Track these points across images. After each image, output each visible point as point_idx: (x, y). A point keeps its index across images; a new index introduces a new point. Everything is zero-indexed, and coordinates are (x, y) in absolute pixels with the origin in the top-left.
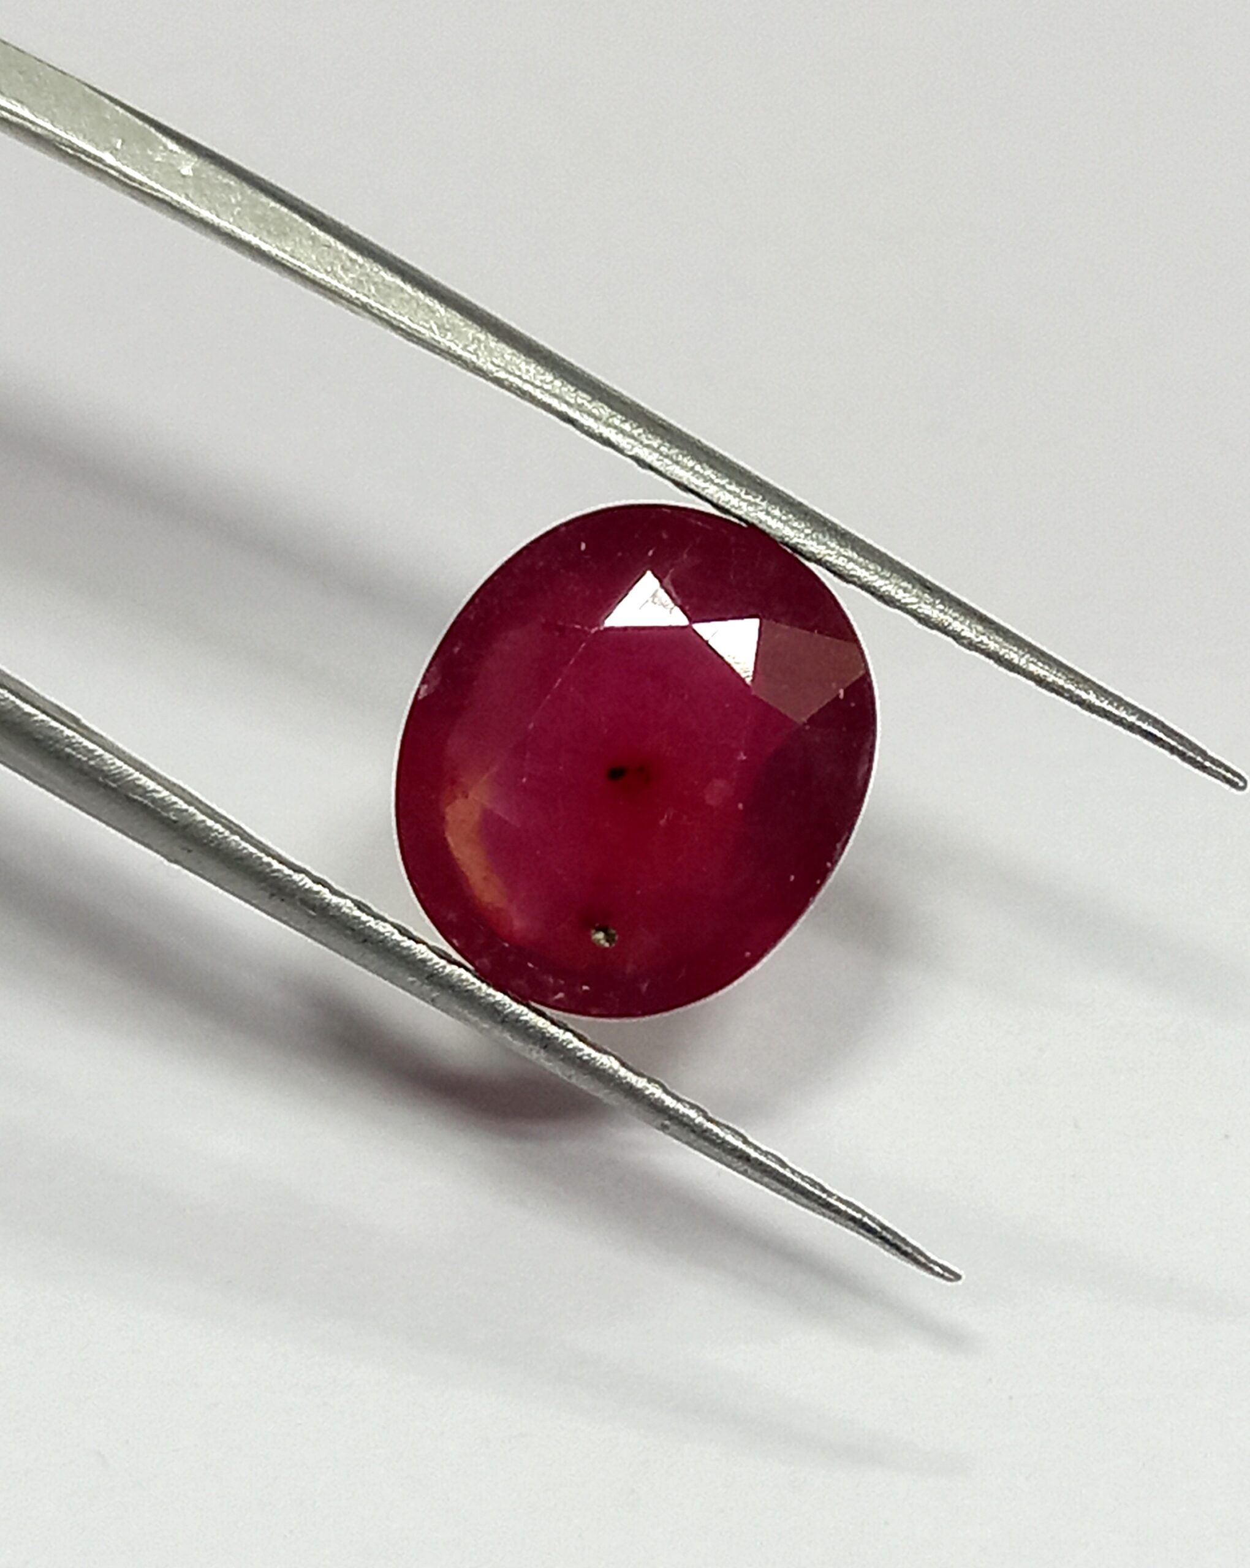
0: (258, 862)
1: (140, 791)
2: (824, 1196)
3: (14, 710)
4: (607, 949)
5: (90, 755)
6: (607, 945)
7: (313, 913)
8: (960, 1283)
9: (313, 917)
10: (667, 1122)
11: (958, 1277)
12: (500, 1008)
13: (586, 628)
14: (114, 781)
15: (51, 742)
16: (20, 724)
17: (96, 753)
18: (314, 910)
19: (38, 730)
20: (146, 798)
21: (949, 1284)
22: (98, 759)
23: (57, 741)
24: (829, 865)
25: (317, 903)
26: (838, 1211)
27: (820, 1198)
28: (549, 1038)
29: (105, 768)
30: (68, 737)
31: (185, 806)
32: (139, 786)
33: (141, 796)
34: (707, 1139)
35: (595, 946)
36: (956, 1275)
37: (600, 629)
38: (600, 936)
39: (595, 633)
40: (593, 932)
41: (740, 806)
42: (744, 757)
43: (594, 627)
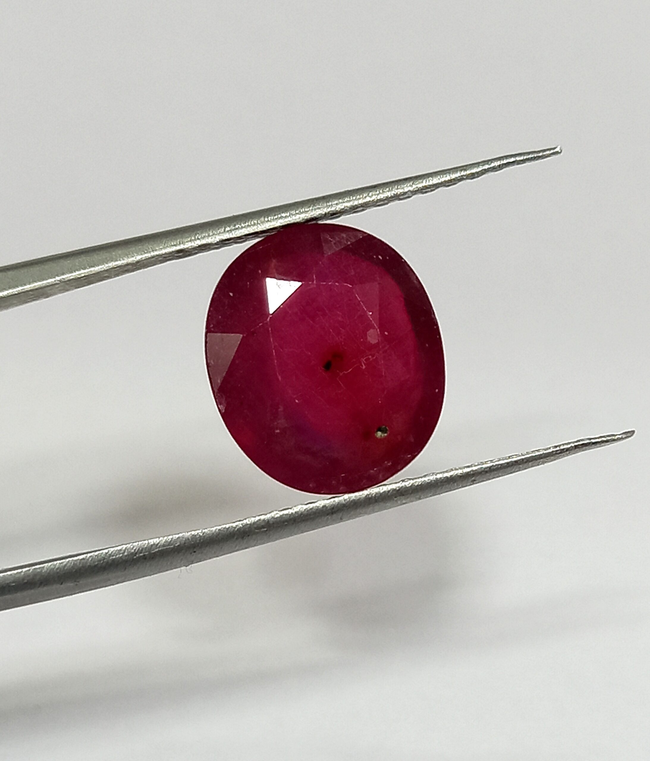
0: (226, 530)
1: (154, 546)
2: (558, 448)
3: (75, 563)
4: (387, 436)
5: (122, 552)
6: (386, 435)
7: (265, 529)
8: (635, 433)
9: (267, 530)
10: (473, 479)
11: (633, 432)
12: (370, 496)
13: (265, 322)
14: (141, 553)
15: (102, 562)
16: (83, 567)
17: (124, 548)
18: (264, 528)
19: (92, 562)
20: (159, 547)
21: (632, 437)
22: (126, 551)
23: (104, 559)
24: (435, 327)
25: (263, 524)
26: (568, 449)
27: (557, 451)
28: (399, 490)
29: (133, 551)
30: (106, 553)
31: (177, 536)
32: (152, 545)
33: (156, 549)
34: (494, 470)
35: (381, 440)
36: (632, 433)
37: (271, 316)
38: (379, 434)
39: (270, 320)
40: (376, 434)
41: (386, 333)
42: (371, 313)
43: (267, 318)
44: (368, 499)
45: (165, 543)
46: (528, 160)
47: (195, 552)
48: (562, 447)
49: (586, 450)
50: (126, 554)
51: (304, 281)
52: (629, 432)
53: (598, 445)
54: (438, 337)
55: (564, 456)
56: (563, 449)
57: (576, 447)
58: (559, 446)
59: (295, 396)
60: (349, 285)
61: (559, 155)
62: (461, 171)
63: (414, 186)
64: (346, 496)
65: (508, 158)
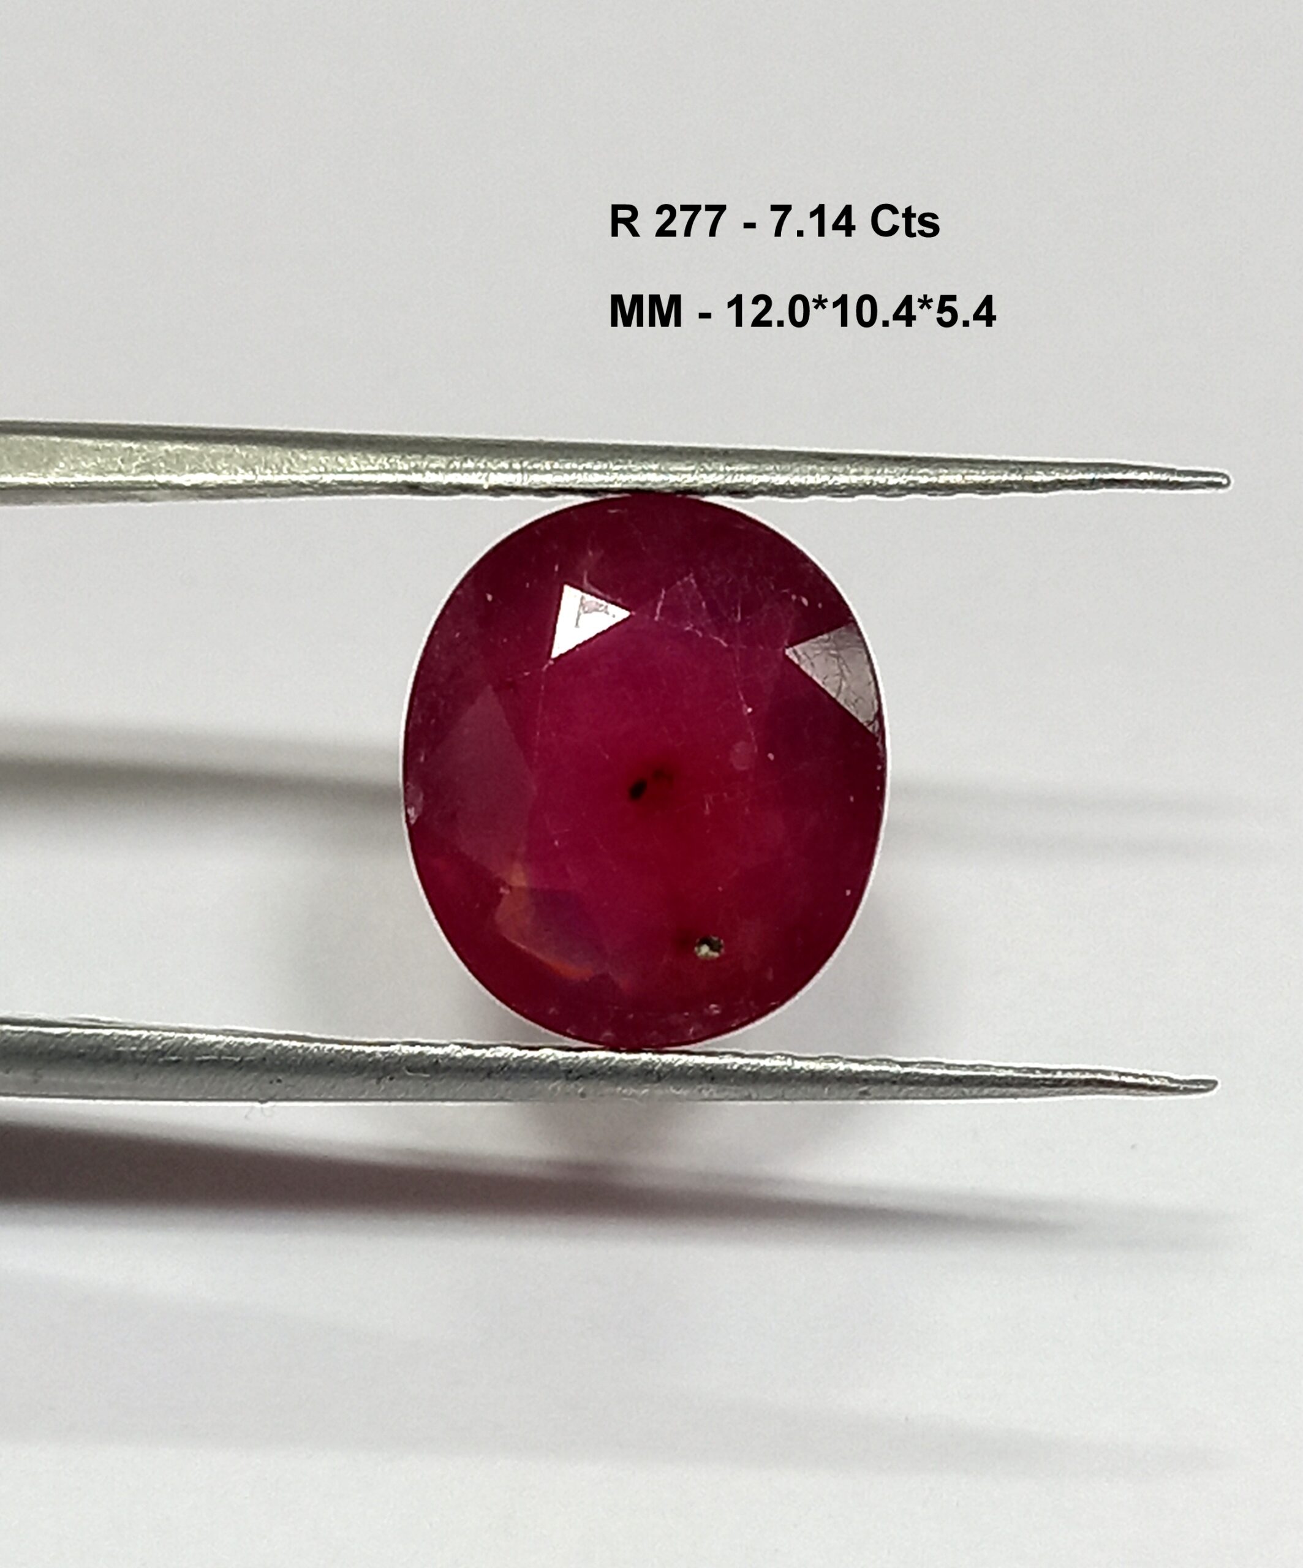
0: (349, 1056)
1: (203, 1049)
2: (1049, 1076)
4: (719, 958)
5: (137, 1042)
6: (716, 955)
7: (428, 1075)
8: (1219, 1087)
10: (864, 1088)
11: (1214, 1083)
12: (651, 1067)
13: (538, 671)
14: (173, 1054)
17: (144, 1037)
18: (427, 1072)
20: (211, 1054)
21: (1209, 1094)
22: (148, 1043)
24: (879, 767)
25: (425, 1064)
27: (1045, 1079)
28: (710, 1071)
29: (160, 1046)
30: (107, 1037)
31: (253, 1040)
32: (199, 1046)
33: (205, 1055)
34: (911, 1083)
35: (707, 961)
36: (1211, 1085)
37: (551, 662)
38: (705, 950)
39: (548, 669)
40: (696, 949)
41: (771, 756)
42: (750, 710)
43: (543, 665)
44: (645, 1072)
45: (226, 1049)
46: (1155, 484)
47: (279, 1081)
48: (1059, 1075)
49: (1105, 1093)
50: (145, 1048)
51: (635, 610)
52: (1203, 1082)
53: (1132, 1091)
54: (878, 788)
55: (1058, 1094)
56: (1061, 1080)
57: (1087, 1082)
58: (1055, 1071)
59: (554, 833)
60: (722, 642)
61: (1221, 491)
62: (1013, 471)
63: (910, 478)
64: (602, 1055)
65: (1115, 469)
